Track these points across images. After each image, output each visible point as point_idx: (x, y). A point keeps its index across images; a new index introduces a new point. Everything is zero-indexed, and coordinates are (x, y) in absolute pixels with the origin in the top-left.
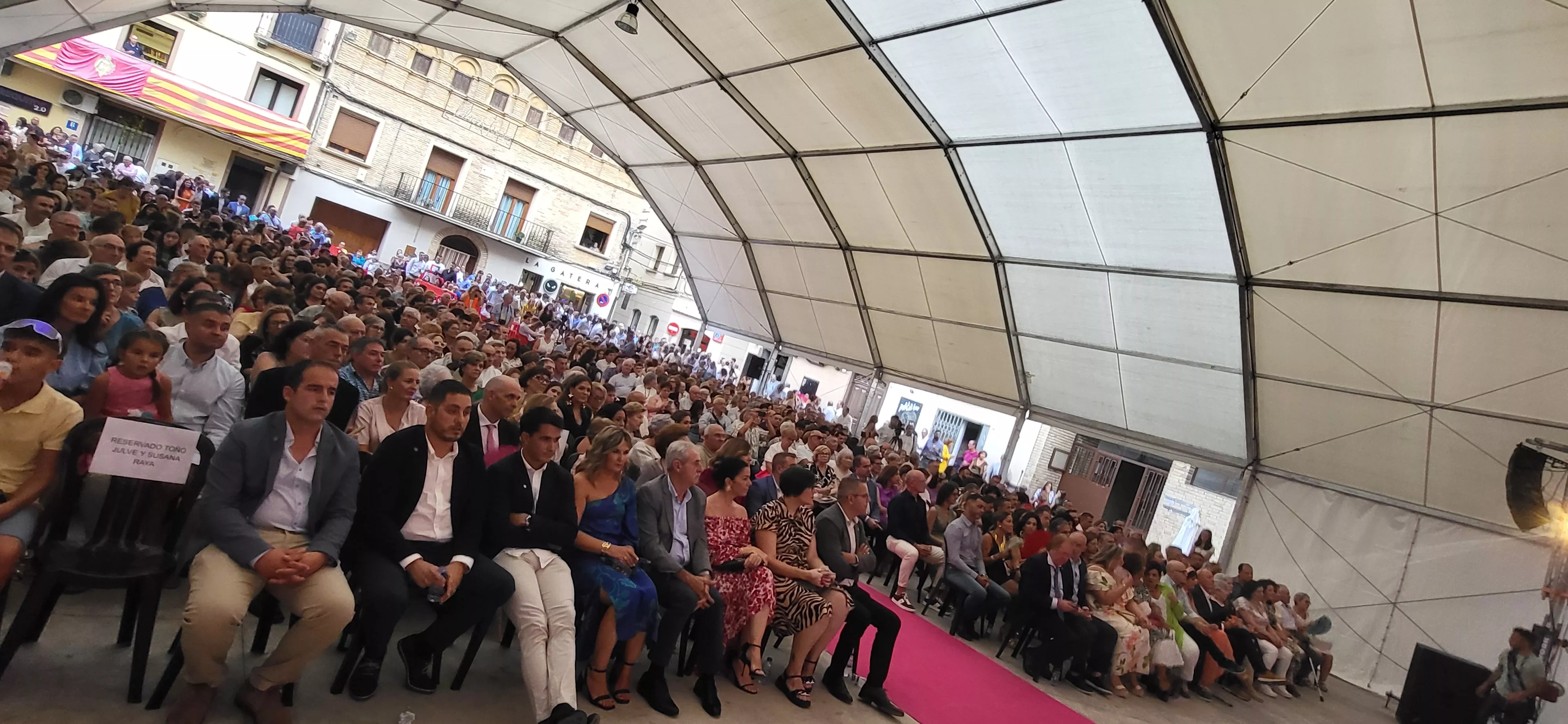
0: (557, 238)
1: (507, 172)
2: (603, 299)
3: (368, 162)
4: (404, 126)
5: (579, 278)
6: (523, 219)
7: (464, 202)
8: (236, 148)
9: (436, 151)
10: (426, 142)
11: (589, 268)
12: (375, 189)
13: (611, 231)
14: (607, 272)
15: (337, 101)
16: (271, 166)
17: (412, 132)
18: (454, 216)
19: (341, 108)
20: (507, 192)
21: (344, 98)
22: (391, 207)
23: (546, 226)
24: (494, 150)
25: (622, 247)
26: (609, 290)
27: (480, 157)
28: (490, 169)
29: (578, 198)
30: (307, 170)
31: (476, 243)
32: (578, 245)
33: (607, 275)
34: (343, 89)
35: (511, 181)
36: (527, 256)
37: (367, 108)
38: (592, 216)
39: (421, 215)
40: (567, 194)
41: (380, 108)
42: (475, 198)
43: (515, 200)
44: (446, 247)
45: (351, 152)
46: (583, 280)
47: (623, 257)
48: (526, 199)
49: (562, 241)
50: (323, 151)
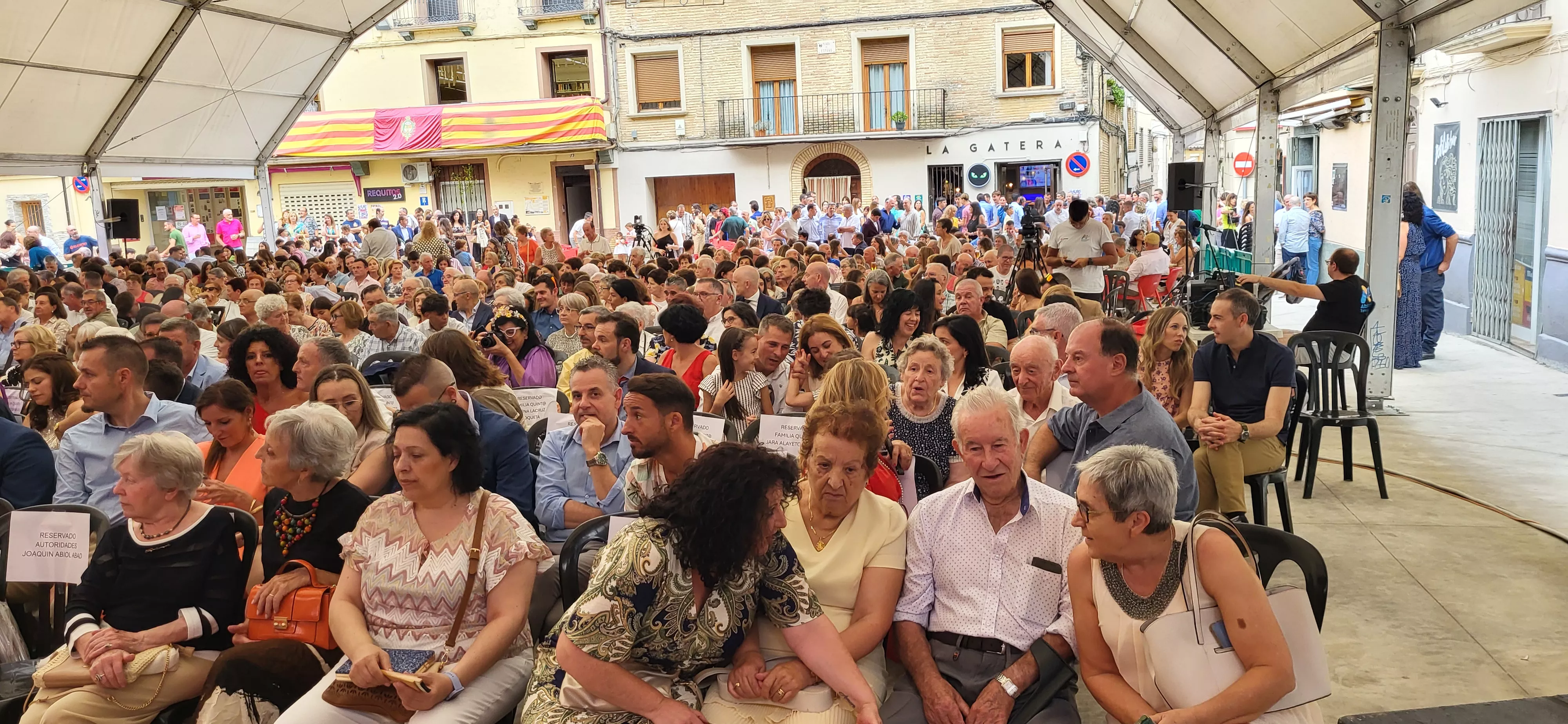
0: (963, 96)
1: (852, 33)
2: (1079, 164)
3: (683, 109)
4: (706, 40)
5: (1022, 144)
6: (906, 91)
7: (810, 106)
8: (552, 158)
9: (756, 51)
10: (736, 47)
11: (1034, 121)
12: (701, 138)
13: (1053, 45)
14: (1068, 115)
15: (626, 49)
16: (590, 162)
17: (715, 43)
18: (807, 131)
19: (634, 56)
20: (870, 61)
21: (630, 41)
22: (727, 153)
23: (939, 86)
24: (823, 11)
25: (1080, 62)
26: (1083, 142)
27: (808, 31)
28: (827, 41)
29: (974, 17)
30: (624, 150)
31: (848, 154)
32: (999, 91)
33: (1070, 120)
34: (627, 32)
35: (865, 43)
36: (925, 142)
37: (656, 40)
38: (1006, 34)
39: (764, 148)
40: (954, 20)
41: (670, 32)
42: (824, 92)
43: (886, 68)
44: (815, 179)
45: (667, 104)
46: (1031, 145)
47: (1089, 78)
48: (901, 59)
49: (972, 98)
50: (634, 119)
